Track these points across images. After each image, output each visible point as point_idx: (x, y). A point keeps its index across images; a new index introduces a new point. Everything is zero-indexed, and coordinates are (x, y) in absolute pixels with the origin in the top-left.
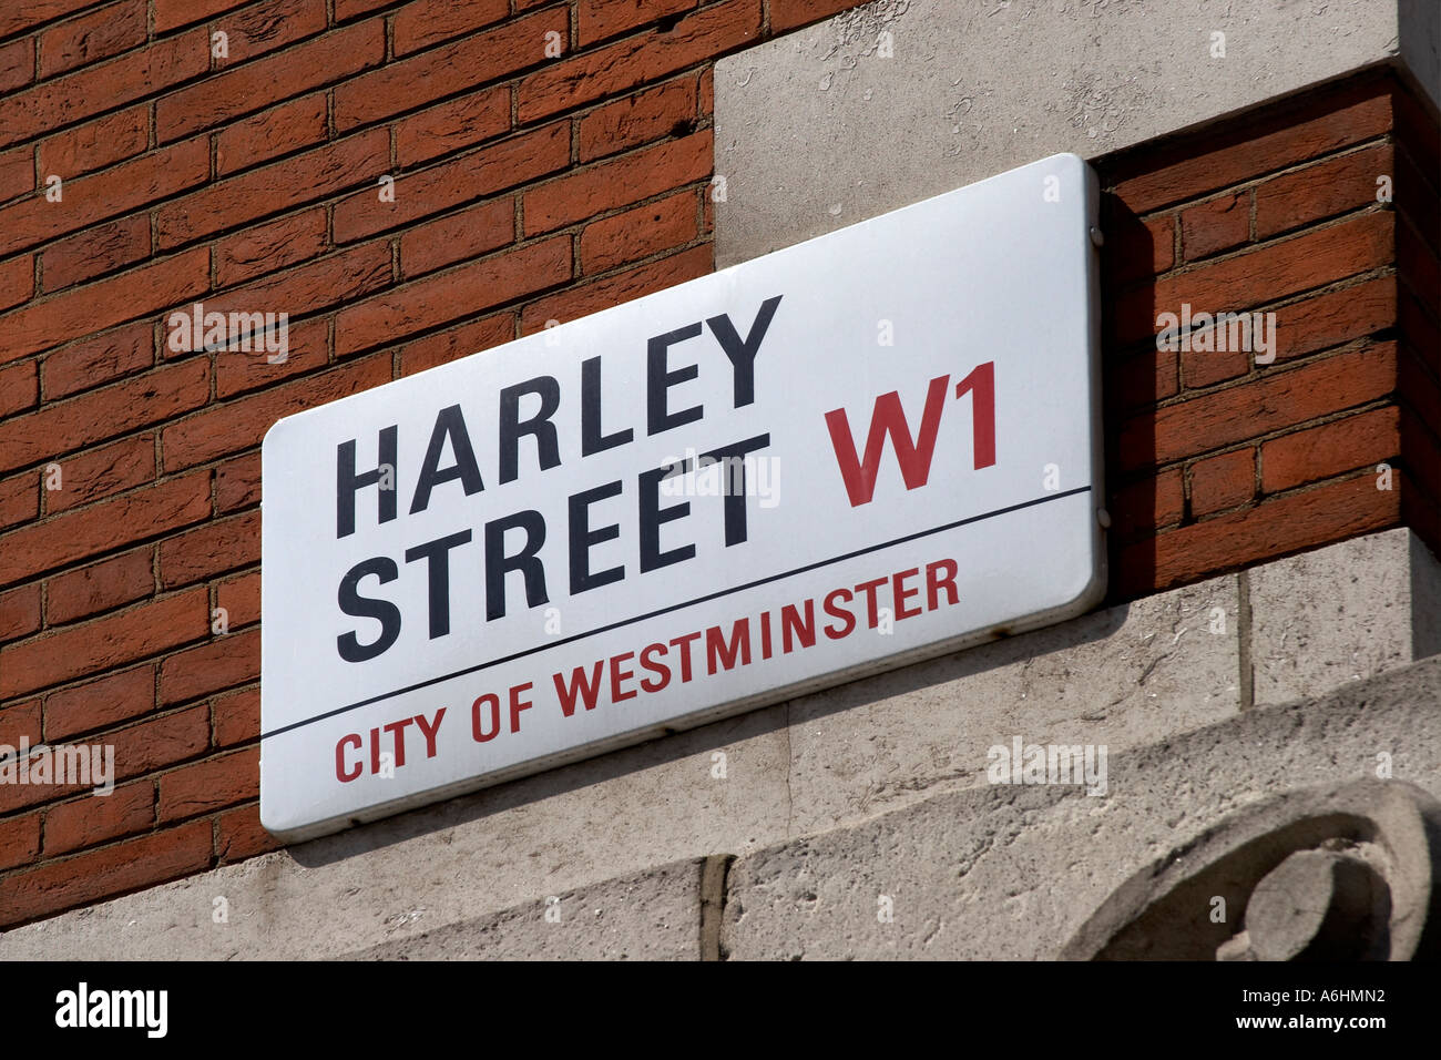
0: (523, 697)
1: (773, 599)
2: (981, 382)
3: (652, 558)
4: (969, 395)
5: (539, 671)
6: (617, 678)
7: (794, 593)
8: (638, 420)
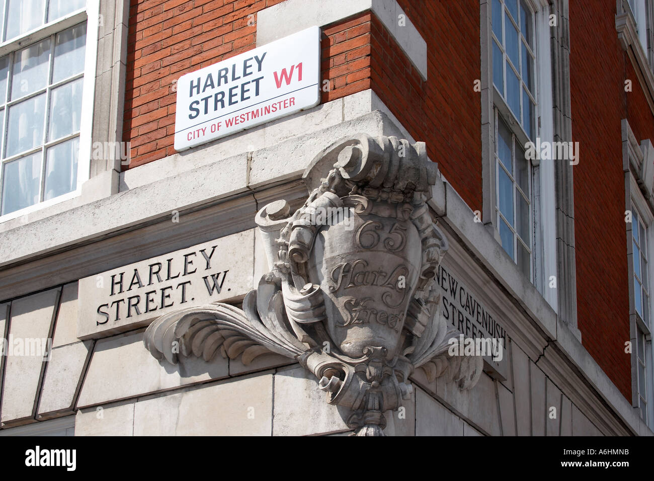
0: (220, 125)
1: (263, 105)
2: (300, 66)
3: (243, 99)
4: (298, 68)
5: (223, 120)
6: (236, 120)
7: (267, 104)
8: (242, 74)
